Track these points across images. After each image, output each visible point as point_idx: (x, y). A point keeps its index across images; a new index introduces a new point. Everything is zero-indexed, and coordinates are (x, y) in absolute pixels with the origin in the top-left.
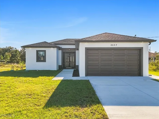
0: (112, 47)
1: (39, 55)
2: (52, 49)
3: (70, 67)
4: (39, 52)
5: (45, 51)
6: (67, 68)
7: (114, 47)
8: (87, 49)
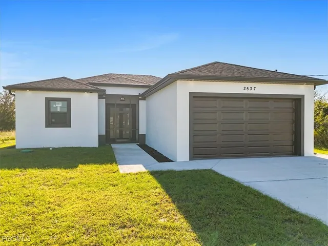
1: (52, 110)
2: (86, 95)
4: (51, 103)
5: (68, 101)
6: (117, 140)
7: (249, 92)
8: (194, 97)
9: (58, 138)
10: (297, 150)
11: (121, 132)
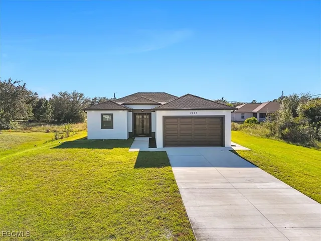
0: (192, 115)
1: (104, 120)
3: (143, 135)
4: (104, 116)
5: (112, 115)
6: (139, 135)
7: (193, 115)
9: (107, 134)
10: (222, 143)
11: (143, 130)
